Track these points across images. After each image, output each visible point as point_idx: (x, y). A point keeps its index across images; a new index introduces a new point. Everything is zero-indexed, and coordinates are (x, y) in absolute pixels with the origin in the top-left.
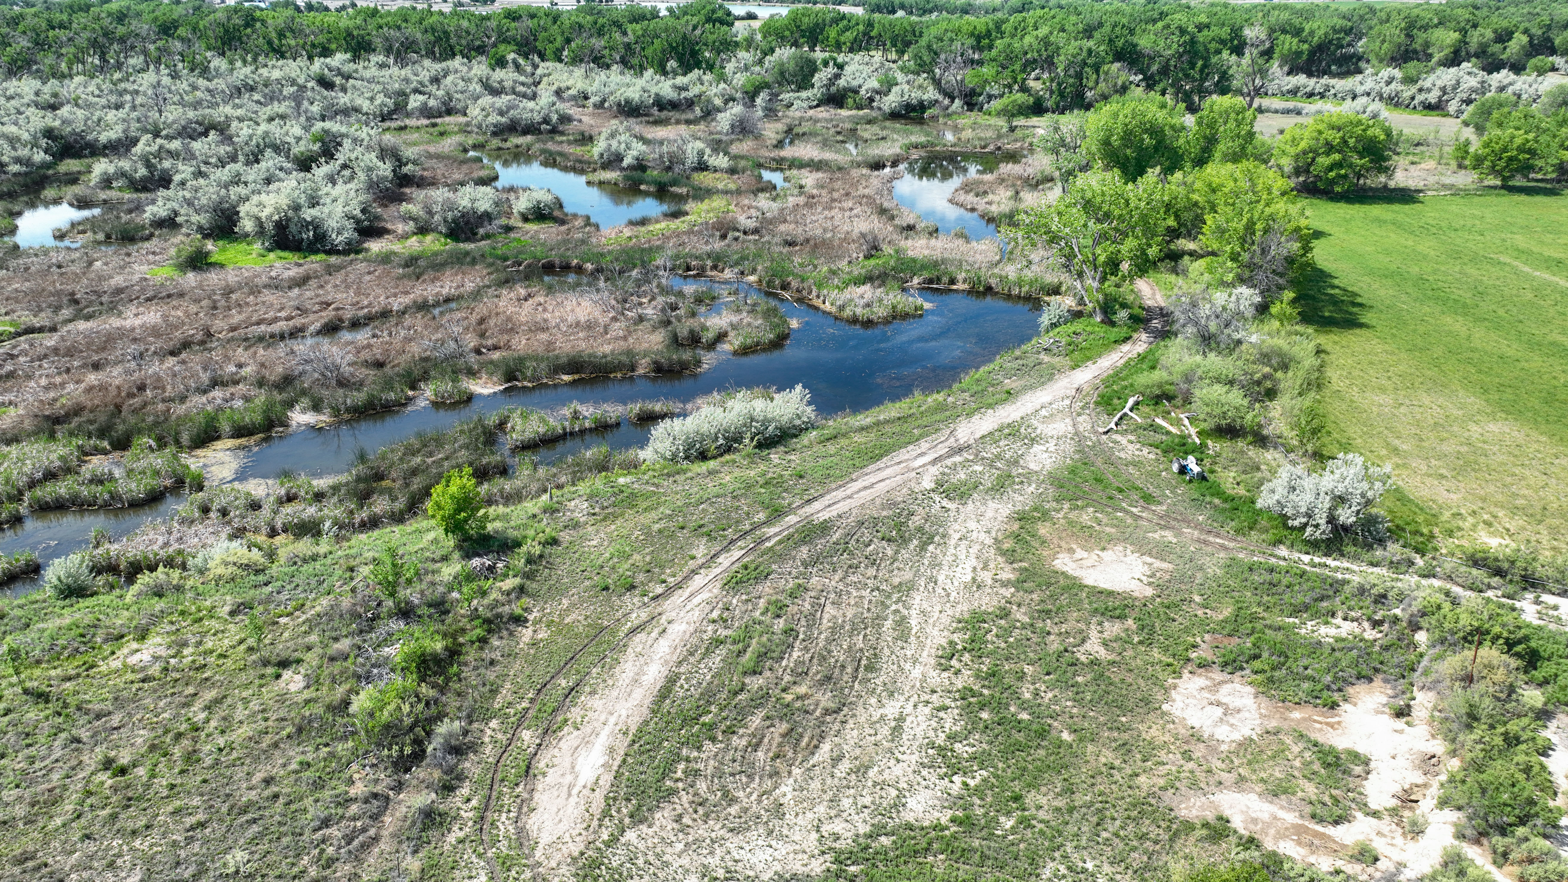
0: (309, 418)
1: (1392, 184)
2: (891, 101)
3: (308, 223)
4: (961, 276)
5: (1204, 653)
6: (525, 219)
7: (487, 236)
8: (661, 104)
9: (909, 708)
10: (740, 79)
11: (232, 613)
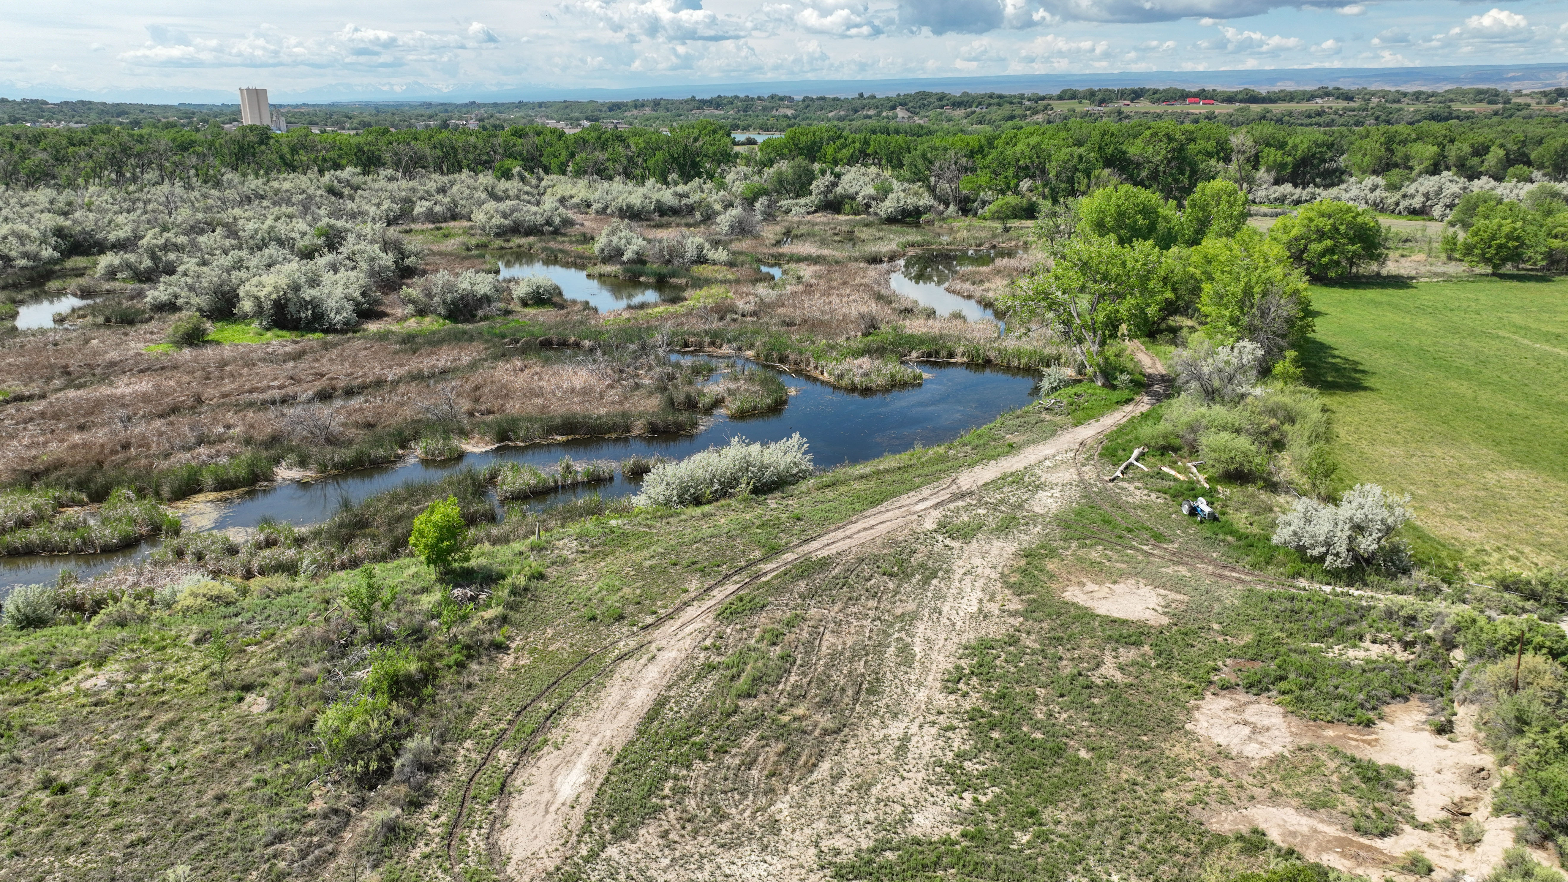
0: (296, 473)
1: (1384, 272)
2: (888, 206)
3: (307, 303)
4: (959, 350)
5: (1227, 674)
6: (525, 304)
7: (486, 318)
8: (663, 210)
9: (914, 729)
10: (739, 187)
11: (198, 642)
